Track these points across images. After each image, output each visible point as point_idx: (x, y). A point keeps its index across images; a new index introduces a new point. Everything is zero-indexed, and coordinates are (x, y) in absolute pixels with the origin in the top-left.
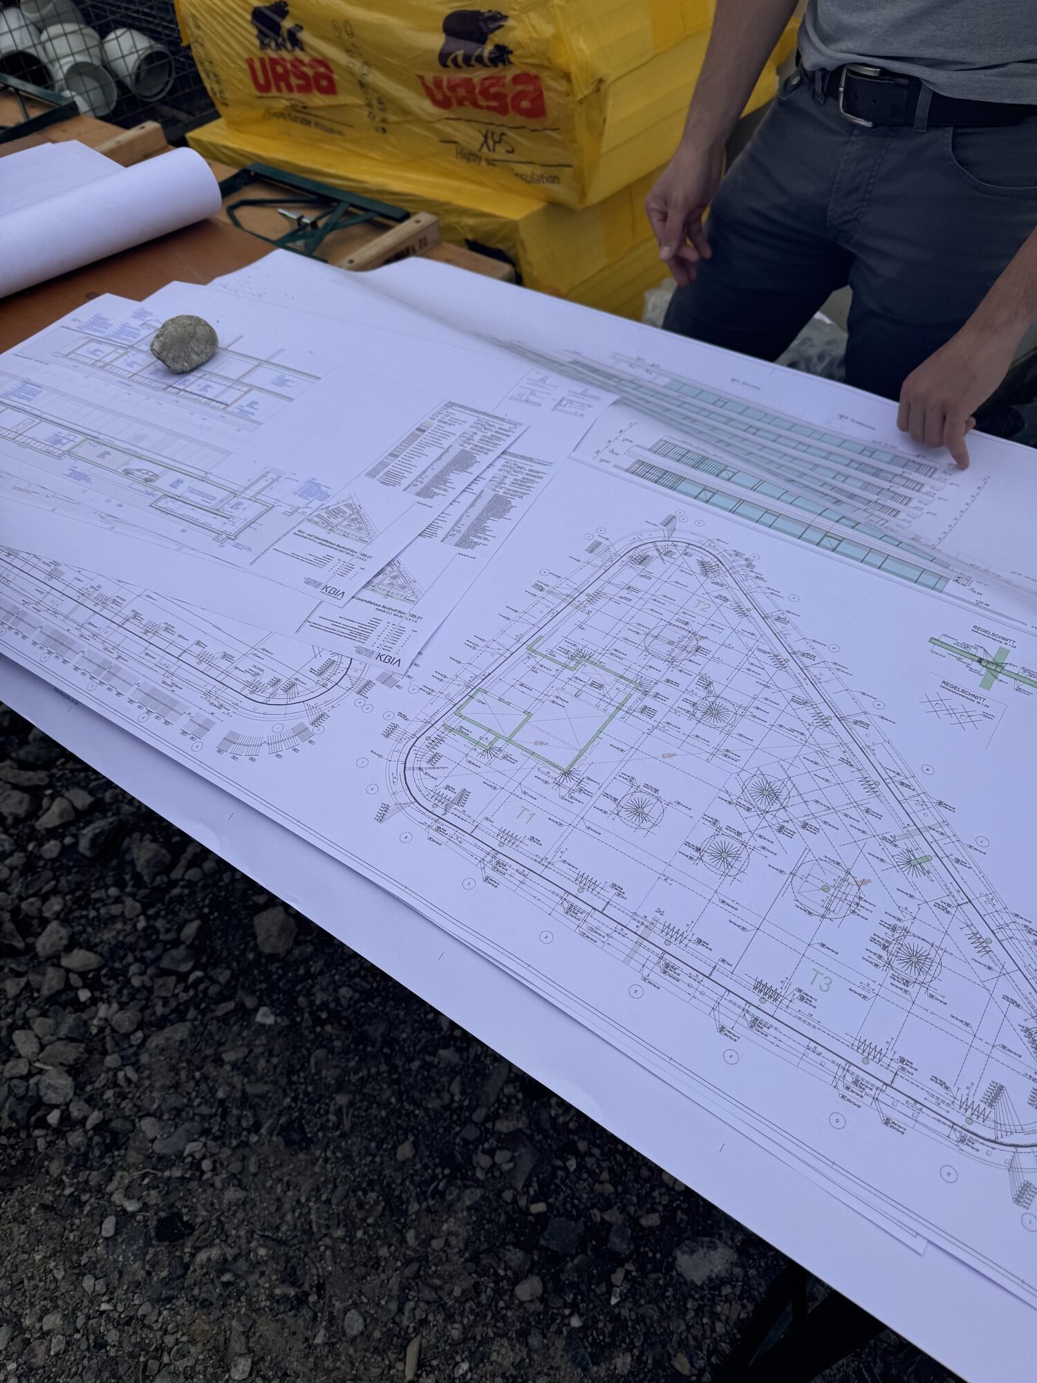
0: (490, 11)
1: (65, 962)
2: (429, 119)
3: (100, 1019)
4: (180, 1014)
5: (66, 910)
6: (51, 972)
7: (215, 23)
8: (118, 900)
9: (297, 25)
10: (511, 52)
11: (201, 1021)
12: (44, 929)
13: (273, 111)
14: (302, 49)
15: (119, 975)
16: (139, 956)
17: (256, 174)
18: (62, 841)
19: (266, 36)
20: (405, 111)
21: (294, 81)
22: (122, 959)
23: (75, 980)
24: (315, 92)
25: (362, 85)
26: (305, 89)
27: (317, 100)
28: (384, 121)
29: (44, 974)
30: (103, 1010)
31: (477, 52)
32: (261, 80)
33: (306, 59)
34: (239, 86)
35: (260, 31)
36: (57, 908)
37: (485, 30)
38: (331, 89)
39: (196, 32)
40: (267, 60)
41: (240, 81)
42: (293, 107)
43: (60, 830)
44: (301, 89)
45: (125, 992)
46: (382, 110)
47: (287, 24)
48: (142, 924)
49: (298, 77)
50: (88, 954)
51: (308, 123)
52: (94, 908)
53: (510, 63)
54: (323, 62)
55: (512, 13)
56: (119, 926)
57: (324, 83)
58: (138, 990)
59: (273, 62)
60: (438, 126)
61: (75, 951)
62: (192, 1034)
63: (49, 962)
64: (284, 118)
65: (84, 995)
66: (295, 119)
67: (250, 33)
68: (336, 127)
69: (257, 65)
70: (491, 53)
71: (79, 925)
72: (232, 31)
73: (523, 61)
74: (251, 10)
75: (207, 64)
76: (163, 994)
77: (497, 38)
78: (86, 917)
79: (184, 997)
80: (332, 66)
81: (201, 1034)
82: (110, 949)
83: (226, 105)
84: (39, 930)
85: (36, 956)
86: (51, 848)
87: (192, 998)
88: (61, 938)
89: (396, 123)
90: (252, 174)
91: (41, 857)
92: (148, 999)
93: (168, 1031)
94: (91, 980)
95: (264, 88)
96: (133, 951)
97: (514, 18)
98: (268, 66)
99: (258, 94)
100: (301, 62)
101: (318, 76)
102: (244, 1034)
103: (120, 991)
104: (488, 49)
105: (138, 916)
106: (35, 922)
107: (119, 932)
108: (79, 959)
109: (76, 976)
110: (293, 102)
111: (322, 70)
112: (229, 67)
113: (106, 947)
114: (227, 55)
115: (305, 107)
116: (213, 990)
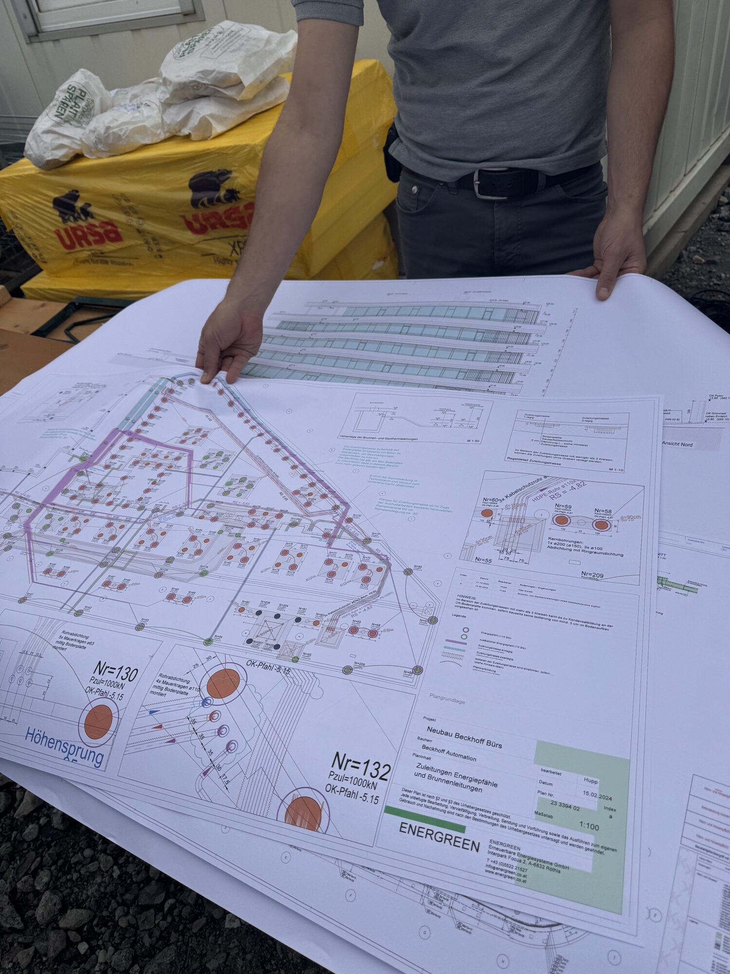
0: (219, 170)
1: (62, 924)
2: (191, 243)
3: (101, 964)
4: (165, 940)
5: (54, 879)
6: (52, 935)
7: (27, 213)
8: (93, 859)
9: (86, 204)
10: (239, 192)
11: (183, 941)
12: (40, 900)
13: (79, 260)
14: (93, 217)
15: (108, 921)
16: (120, 901)
17: (80, 304)
18: (38, 823)
19: (66, 214)
20: (173, 242)
21: (91, 238)
22: (107, 907)
23: (73, 936)
24: (108, 242)
25: (139, 231)
26: (101, 241)
27: (109, 247)
28: (159, 250)
29: (47, 939)
30: (101, 956)
31: (217, 196)
32: (68, 242)
33: (97, 223)
34: (53, 249)
35: (60, 212)
36: (46, 879)
37: (218, 182)
38: (118, 238)
39: (16, 221)
40: (69, 229)
41: (52, 246)
42: (94, 255)
43: (35, 814)
44: (96, 242)
45: (116, 934)
46: (156, 244)
47: (79, 204)
48: (116, 873)
49: (93, 235)
50: (80, 911)
51: (106, 262)
52: (75, 871)
53: (239, 198)
54: (110, 223)
55: (233, 169)
56: (98, 880)
57: (112, 235)
58: (126, 929)
59: (74, 229)
60: (198, 246)
61: (69, 911)
62: (178, 954)
63: (50, 927)
64: (89, 263)
65: (83, 948)
66: (96, 262)
67: (54, 215)
68: (126, 261)
69: (63, 233)
70: (225, 196)
71: (67, 888)
72: (42, 216)
73: (248, 196)
74: (52, 201)
75: (27, 240)
76: (147, 927)
77: (227, 185)
78: (71, 879)
79: (164, 924)
80: (116, 224)
81: (186, 952)
82: (96, 901)
83: (46, 262)
84: (35, 902)
85: (37, 925)
86: (31, 831)
87: (170, 923)
88: (55, 904)
89: (168, 250)
90: (77, 304)
91: (24, 841)
92: (135, 935)
93: (158, 958)
94: (87, 933)
95: (71, 247)
96: (114, 898)
97: (235, 171)
98: (71, 233)
99: (66, 251)
100: (94, 226)
101: (107, 232)
102: (220, 942)
103: (112, 935)
104: (222, 193)
105: (112, 867)
106: (31, 896)
107: (99, 885)
108: (73, 917)
109: (74, 932)
110: (93, 251)
111: (109, 227)
112: (43, 238)
113: (93, 902)
114: (41, 231)
115: (102, 253)
116: (186, 911)
